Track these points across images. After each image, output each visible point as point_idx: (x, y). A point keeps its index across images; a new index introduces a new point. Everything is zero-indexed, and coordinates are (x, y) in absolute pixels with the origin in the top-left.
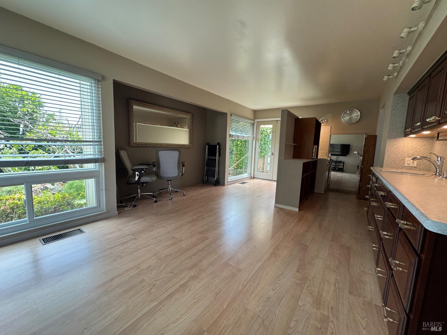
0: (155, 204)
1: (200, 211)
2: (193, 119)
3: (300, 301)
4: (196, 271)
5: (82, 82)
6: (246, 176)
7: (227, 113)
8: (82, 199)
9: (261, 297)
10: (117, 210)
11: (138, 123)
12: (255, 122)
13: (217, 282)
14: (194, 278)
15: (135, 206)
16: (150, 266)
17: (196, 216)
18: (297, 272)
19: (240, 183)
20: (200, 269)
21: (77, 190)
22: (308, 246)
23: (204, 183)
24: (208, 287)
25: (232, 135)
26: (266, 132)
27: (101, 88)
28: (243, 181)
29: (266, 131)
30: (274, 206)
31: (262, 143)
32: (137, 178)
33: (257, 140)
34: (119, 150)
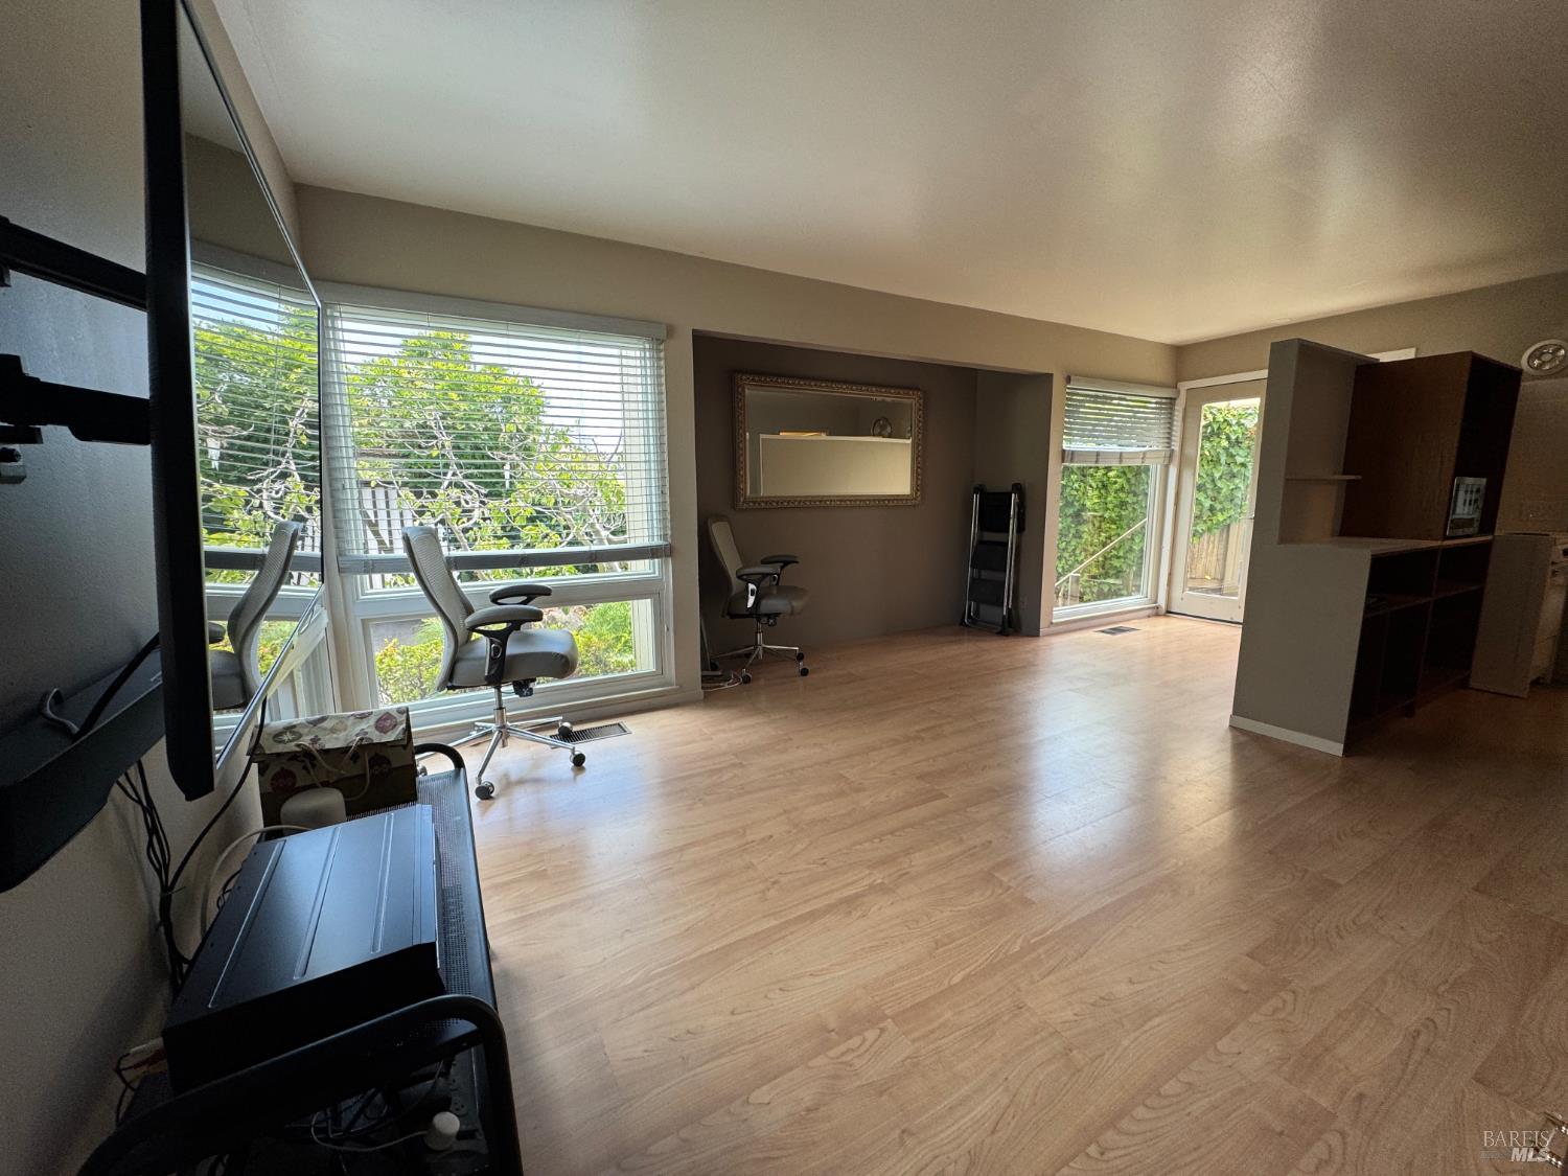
0: (801, 681)
1: (933, 711)
2: (925, 407)
3: (1226, 1040)
4: (890, 875)
5: (624, 353)
6: (1139, 604)
7: (1051, 375)
8: (625, 651)
9: (1082, 990)
10: (702, 688)
11: (763, 436)
12: (1179, 392)
13: (945, 914)
14: (882, 889)
15: (747, 680)
16: (771, 837)
17: (917, 728)
18: (1251, 955)
19: (1103, 631)
20: (900, 873)
21: (616, 628)
22: (1340, 885)
23: (962, 623)
24: (917, 922)
25: (1073, 452)
26: (1236, 428)
27: (666, 359)
28: (1115, 623)
29: (1239, 424)
30: (1227, 723)
31: (1217, 475)
32: (751, 600)
33: (1184, 462)
34: (709, 520)
